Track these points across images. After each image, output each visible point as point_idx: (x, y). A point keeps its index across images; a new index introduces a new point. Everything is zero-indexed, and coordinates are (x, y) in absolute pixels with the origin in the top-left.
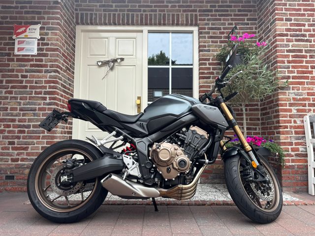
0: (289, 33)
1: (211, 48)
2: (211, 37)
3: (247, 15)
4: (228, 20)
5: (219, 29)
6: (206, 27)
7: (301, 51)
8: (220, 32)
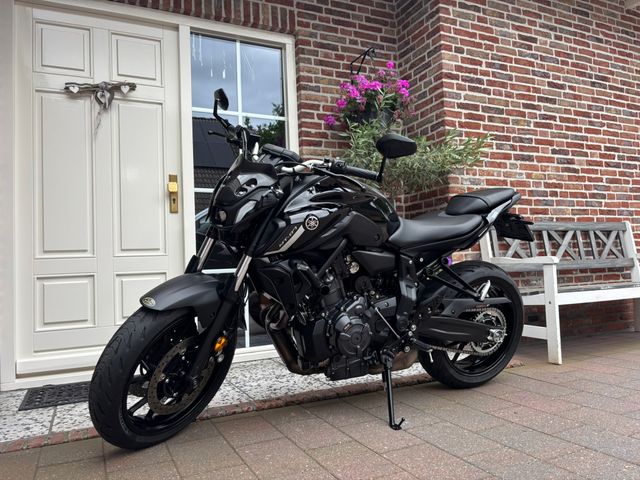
0: (460, 74)
1: (321, 85)
2: (321, 63)
3: (380, 31)
4: (349, 33)
5: (335, 48)
6: (312, 40)
7: (476, 108)
8: (336, 55)
